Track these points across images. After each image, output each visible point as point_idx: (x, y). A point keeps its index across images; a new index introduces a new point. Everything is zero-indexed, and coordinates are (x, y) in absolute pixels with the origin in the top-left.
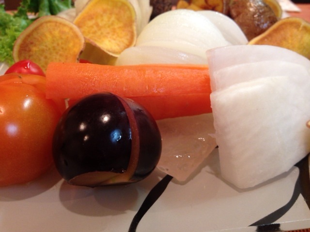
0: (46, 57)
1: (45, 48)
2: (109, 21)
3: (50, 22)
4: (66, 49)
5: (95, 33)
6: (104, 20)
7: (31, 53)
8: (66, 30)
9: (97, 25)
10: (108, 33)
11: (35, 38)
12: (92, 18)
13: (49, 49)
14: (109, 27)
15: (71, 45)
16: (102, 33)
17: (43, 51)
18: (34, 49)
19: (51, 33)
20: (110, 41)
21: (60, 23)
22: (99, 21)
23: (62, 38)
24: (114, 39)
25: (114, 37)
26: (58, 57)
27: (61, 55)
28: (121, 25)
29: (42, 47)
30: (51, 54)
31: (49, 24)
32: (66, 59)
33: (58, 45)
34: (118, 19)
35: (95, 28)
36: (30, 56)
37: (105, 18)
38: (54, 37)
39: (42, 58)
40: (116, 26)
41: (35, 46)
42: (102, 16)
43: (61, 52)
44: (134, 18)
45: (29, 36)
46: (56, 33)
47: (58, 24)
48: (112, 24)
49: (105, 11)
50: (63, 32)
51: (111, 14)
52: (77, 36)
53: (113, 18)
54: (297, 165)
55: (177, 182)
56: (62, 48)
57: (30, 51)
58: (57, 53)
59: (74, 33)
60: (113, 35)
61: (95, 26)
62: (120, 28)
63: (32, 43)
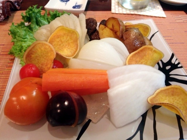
0: (38, 59)
1: (38, 55)
2: (66, 39)
3: (39, 43)
4: (47, 56)
5: (60, 45)
6: (64, 39)
7: (31, 58)
8: (47, 47)
9: (61, 41)
10: (66, 45)
11: (33, 51)
12: (59, 37)
13: (40, 56)
14: (66, 42)
15: (49, 54)
16: (63, 45)
17: (37, 57)
18: (33, 56)
19: (40, 49)
20: (67, 50)
21: (44, 44)
22: (62, 39)
23: (45, 51)
24: (69, 49)
25: (69, 47)
26: (44, 59)
27: (45, 59)
28: (72, 41)
29: (36, 55)
30: (40, 58)
31: (39, 45)
32: (48, 61)
33: (44, 54)
34: (71, 39)
35: (60, 43)
36: (31, 59)
37: (65, 38)
38: (41, 50)
39: (36, 60)
40: (70, 42)
41: (33, 54)
42: (63, 37)
43: (45, 57)
44: (78, 37)
45: (30, 51)
46: (43, 48)
47: (43, 44)
48: (68, 41)
49: (65, 34)
50: (45, 48)
51: (68, 36)
52: (52, 51)
53: (69, 38)
54: (142, 116)
55: (93, 122)
56: (46, 56)
57: (31, 57)
58: (43, 58)
59: (51, 49)
60: (69, 46)
61: (60, 41)
62: (71, 42)
63: (31, 54)
